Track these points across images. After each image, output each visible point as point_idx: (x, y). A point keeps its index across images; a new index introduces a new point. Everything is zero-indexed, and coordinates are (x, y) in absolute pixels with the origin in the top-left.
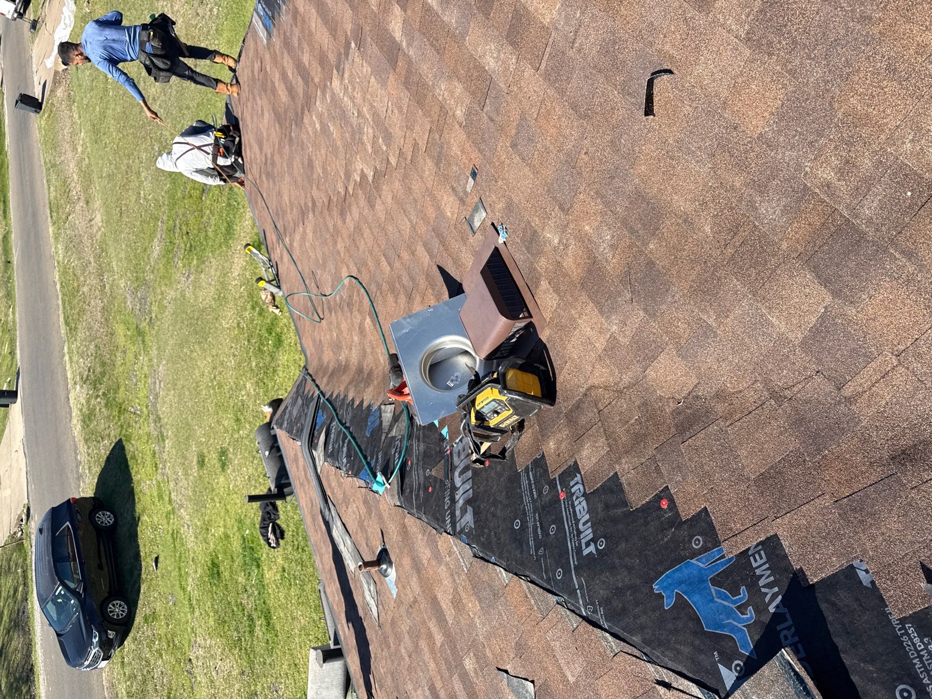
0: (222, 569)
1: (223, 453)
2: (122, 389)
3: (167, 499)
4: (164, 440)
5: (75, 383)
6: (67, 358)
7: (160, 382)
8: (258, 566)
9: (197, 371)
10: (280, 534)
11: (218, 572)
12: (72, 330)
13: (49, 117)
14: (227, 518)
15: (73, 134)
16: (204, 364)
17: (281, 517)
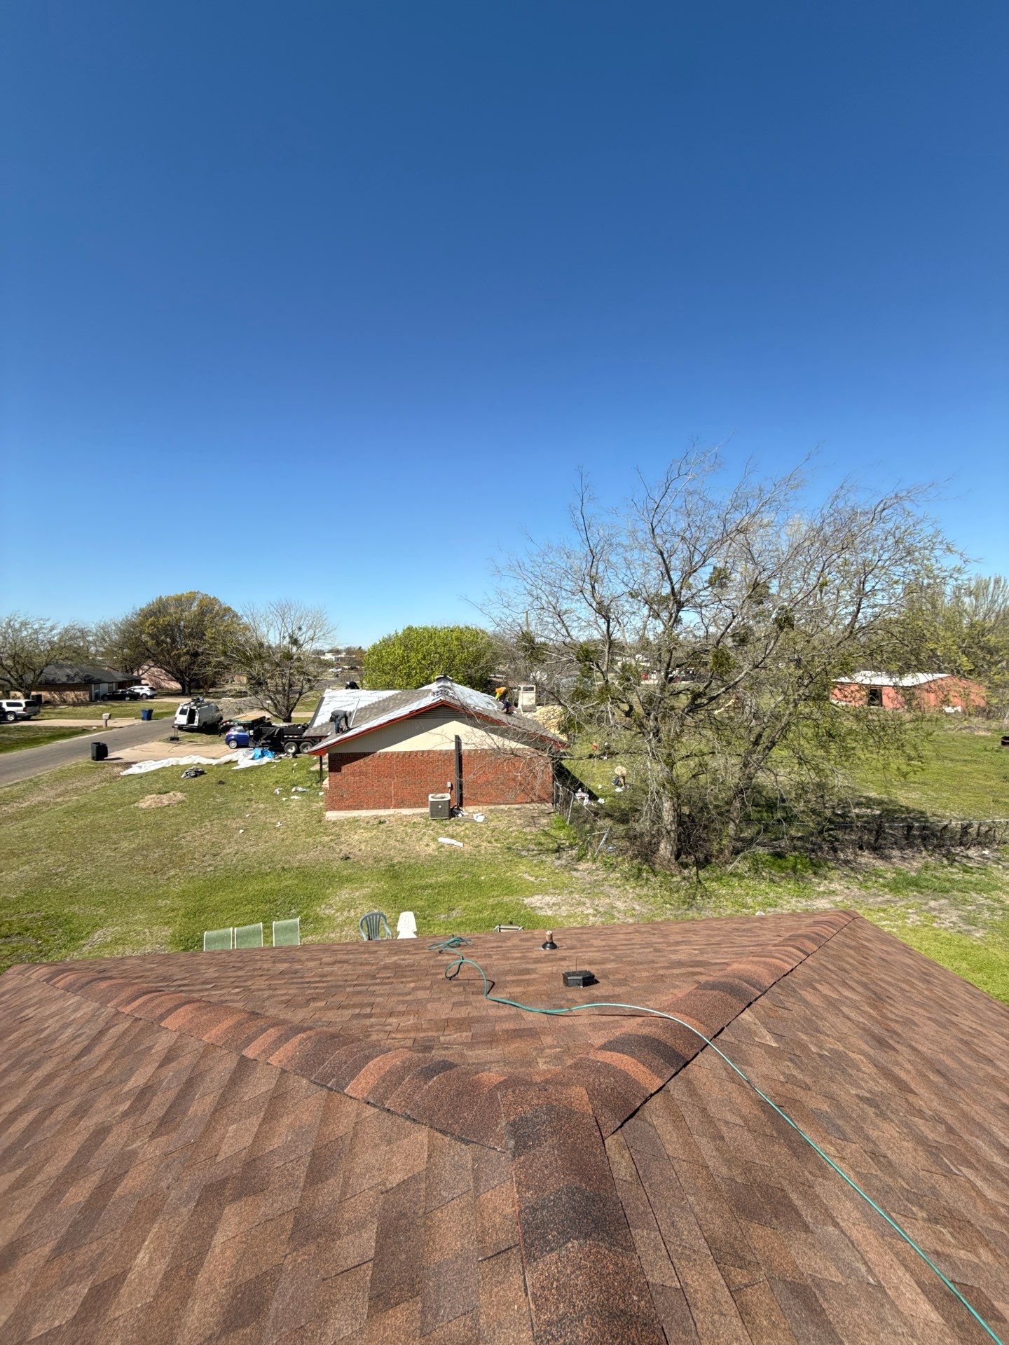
13: (90, 768)
15: (76, 791)
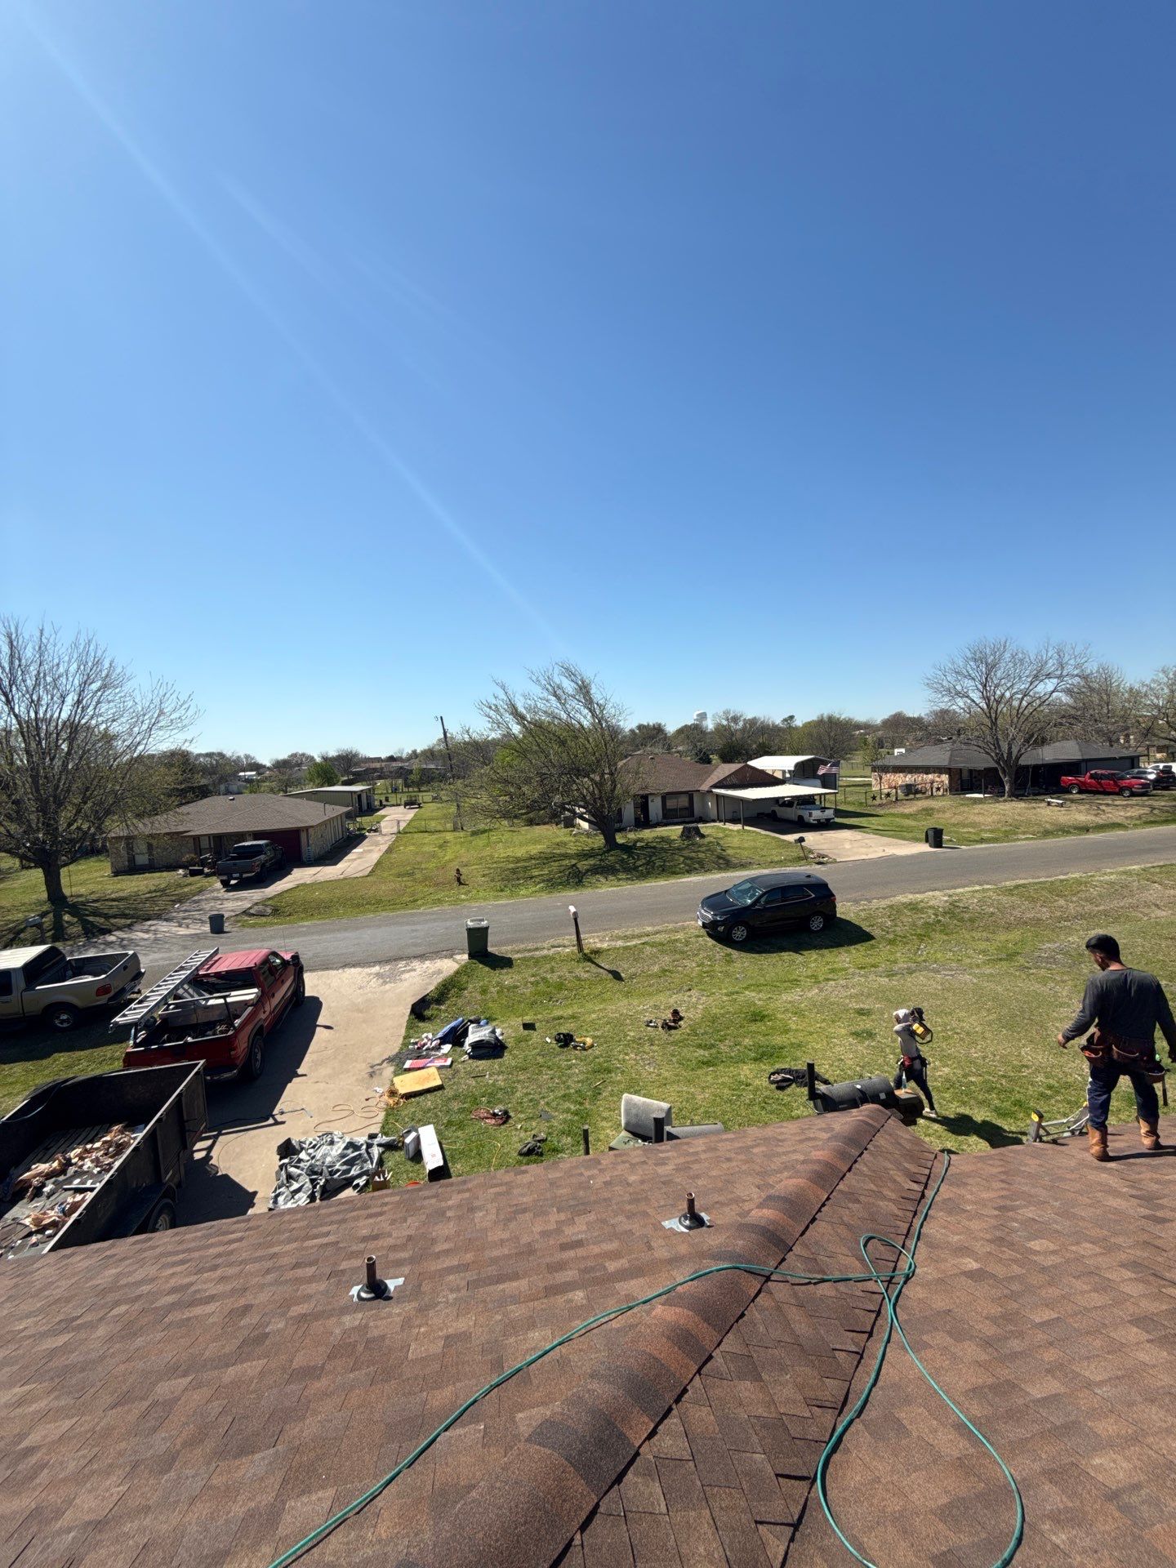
0: (759, 1024)
1: (870, 1035)
2: (945, 938)
3: (830, 976)
4: (888, 976)
5: (950, 896)
6: (977, 888)
7: (952, 975)
8: (755, 1060)
9: (964, 1014)
10: (782, 1086)
11: (756, 1020)
12: (1010, 891)
14: (805, 1033)
16: (972, 1023)
17: (798, 1090)
